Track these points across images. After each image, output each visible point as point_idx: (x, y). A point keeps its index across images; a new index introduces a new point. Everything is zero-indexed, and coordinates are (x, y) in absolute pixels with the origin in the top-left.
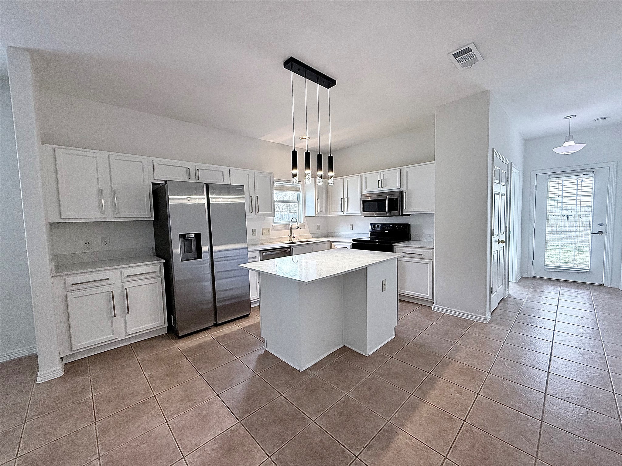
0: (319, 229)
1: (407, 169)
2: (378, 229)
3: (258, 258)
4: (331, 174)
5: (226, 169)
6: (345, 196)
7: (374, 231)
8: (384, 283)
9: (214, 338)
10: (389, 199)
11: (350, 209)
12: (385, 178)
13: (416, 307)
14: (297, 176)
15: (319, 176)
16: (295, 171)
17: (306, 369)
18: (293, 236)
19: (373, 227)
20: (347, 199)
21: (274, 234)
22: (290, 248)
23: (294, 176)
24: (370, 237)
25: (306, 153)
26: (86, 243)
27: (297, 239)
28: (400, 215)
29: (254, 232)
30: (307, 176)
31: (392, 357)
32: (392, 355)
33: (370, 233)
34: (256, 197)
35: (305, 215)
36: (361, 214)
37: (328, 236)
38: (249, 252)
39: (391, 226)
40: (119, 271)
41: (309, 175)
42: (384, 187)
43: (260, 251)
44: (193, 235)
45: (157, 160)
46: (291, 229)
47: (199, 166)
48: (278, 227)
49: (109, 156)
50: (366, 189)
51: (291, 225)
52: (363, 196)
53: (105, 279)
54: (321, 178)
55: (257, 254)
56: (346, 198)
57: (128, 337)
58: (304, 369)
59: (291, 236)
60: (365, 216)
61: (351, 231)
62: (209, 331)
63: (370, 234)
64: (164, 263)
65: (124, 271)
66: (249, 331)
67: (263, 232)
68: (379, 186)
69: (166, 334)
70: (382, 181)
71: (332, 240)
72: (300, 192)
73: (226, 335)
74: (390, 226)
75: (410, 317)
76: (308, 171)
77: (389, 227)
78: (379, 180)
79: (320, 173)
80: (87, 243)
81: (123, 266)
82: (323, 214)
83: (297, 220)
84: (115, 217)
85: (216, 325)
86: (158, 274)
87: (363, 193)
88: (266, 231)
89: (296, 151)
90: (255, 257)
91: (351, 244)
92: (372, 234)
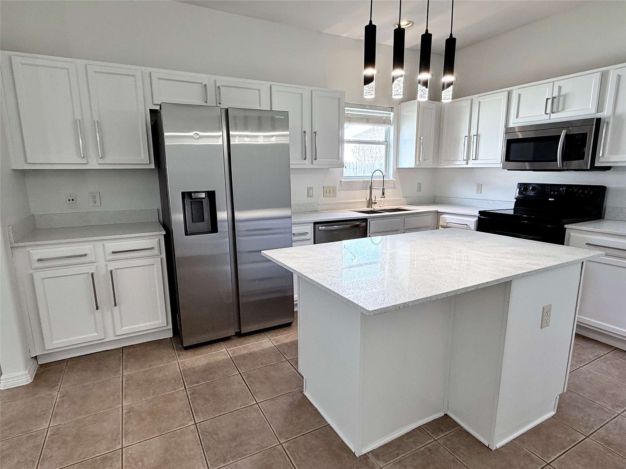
0: (419, 189)
1: (619, 72)
2: (532, 194)
3: (311, 236)
4: (448, 78)
5: (264, 86)
6: (474, 132)
7: (522, 197)
8: (546, 312)
9: (231, 356)
10: (567, 136)
11: (481, 156)
12: (562, 93)
13: (602, 352)
14: (374, 81)
15: (421, 83)
16: (370, 72)
17: (368, 453)
18: (373, 200)
19: (524, 190)
20: (475, 137)
21: (342, 196)
22: (365, 220)
23: (368, 80)
24: (514, 209)
25: (396, 31)
26: (69, 200)
27: (381, 206)
28: (589, 168)
29: (311, 192)
30: (395, 82)
31: (549, 464)
32: (548, 458)
33: (516, 200)
34: (314, 134)
35: (396, 166)
36: (501, 165)
37: (434, 201)
38: (294, 224)
39: (563, 190)
40: (101, 244)
41: (399, 79)
42: (558, 112)
43: (315, 223)
44: (202, 194)
45: (157, 72)
46: (371, 188)
47: (222, 80)
48: (351, 185)
49: (86, 66)
50: (517, 117)
51: (371, 182)
52: (508, 130)
53: (81, 256)
54: (427, 87)
55: (309, 229)
56: (474, 135)
57: (118, 338)
58: (363, 452)
59: (369, 199)
60: (508, 170)
61: (479, 196)
62: (227, 344)
63: (516, 202)
64: (164, 235)
65: (107, 244)
66: (285, 354)
67: (325, 191)
68: (546, 111)
69: (171, 338)
70: (555, 100)
71: (440, 209)
72: (390, 126)
73: (251, 354)
74: (561, 189)
75: (590, 372)
76: (398, 72)
77: (558, 191)
78: (547, 99)
79: (425, 76)
80: (71, 200)
81: (104, 237)
82: (429, 164)
83: (384, 174)
84: (99, 163)
85: (239, 335)
86: (156, 252)
87: (511, 125)
88: (330, 191)
89: (375, 26)
90: (306, 233)
91: (477, 219)
92: (519, 203)
